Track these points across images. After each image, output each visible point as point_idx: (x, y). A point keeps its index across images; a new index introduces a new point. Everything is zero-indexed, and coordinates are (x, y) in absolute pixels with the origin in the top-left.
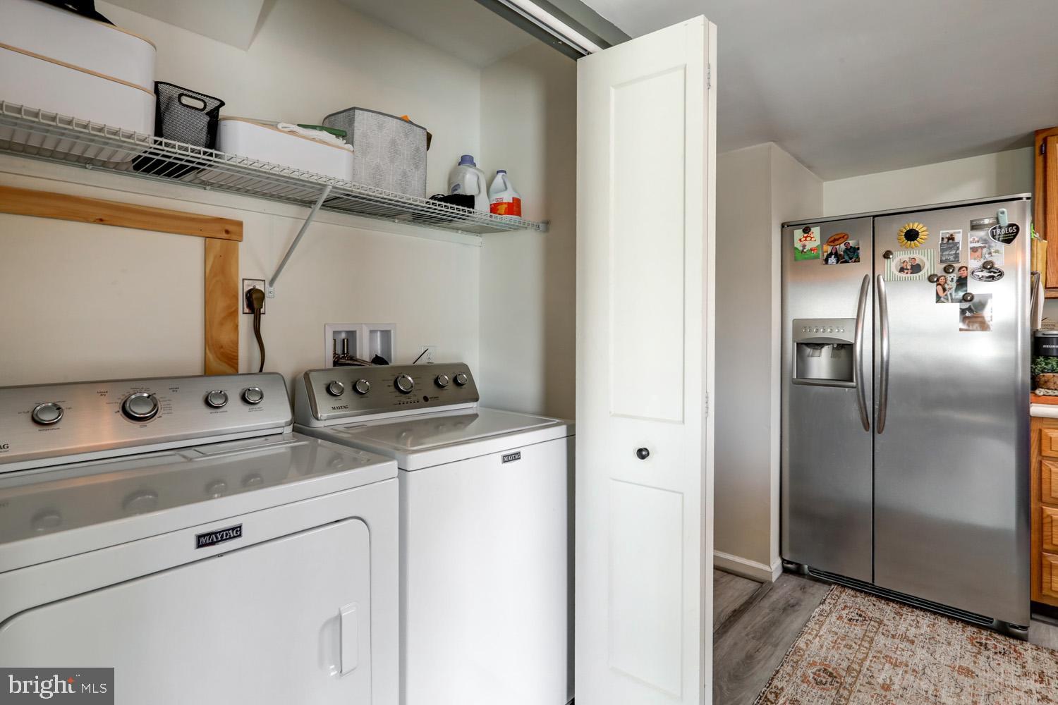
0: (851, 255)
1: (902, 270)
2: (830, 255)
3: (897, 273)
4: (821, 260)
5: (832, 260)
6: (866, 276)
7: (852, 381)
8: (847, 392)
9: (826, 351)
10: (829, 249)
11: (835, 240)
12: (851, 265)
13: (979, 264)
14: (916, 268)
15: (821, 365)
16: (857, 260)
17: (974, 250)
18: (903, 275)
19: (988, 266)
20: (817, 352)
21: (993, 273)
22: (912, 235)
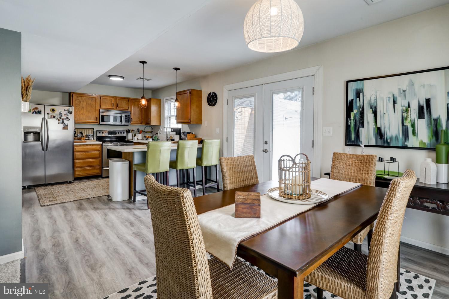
0: (40, 112)
1: (51, 117)
2: (34, 112)
3: (50, 118)
4: (31, 113)
5: (34, 113)
6: (43, 118)
7: (39, 140)
8: (38, 144)
9: (32, 134)
10: (34, 111)
11: (35, 109)
12: (39, 115)
13: (66, 117)
14: (54, 117)
15: (31, 137)
16: (41, 114)
17: (65, 115)
18: (51, 118)
19: (67, 118)
20: (29, 135)
21: (68, 119)
22: (53, 110)
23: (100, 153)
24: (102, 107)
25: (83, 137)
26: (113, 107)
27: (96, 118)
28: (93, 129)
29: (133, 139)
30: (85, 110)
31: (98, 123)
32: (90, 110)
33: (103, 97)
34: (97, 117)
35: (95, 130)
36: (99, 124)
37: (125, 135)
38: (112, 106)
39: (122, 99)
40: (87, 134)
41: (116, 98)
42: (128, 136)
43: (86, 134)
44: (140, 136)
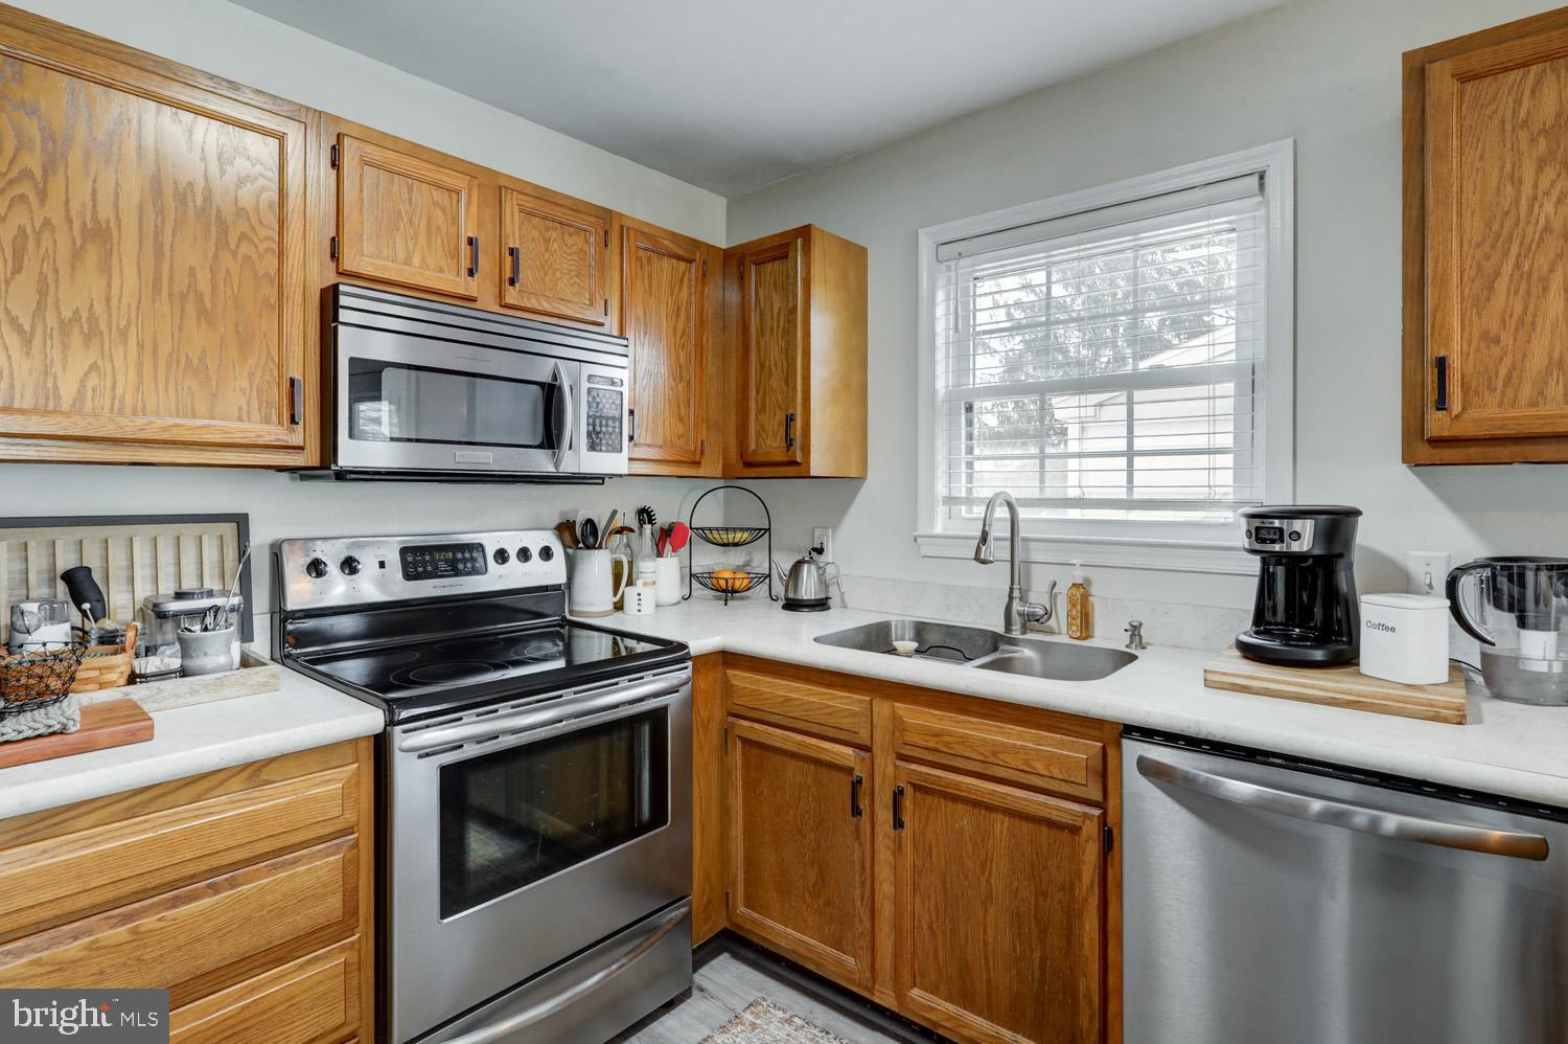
23: (349, 868)
24: (348, 264)
25: (110, 639)
26: (470, 287)
27: (277, 395)
28: (241, 522)
29: (619, 606)
30: (128, 280)
31: (311, 457)
32: (204, 284)
33: (373, 153)
34: (297, 376)
35: (261, 537)
36: (325, 467)
37: (552, 572)
38: (465, 263)
39: (548, 207)
40: (167, 587)
41: (496, 188)
42: (578, 580)
43: (143, 591)
44: (662, 575)
